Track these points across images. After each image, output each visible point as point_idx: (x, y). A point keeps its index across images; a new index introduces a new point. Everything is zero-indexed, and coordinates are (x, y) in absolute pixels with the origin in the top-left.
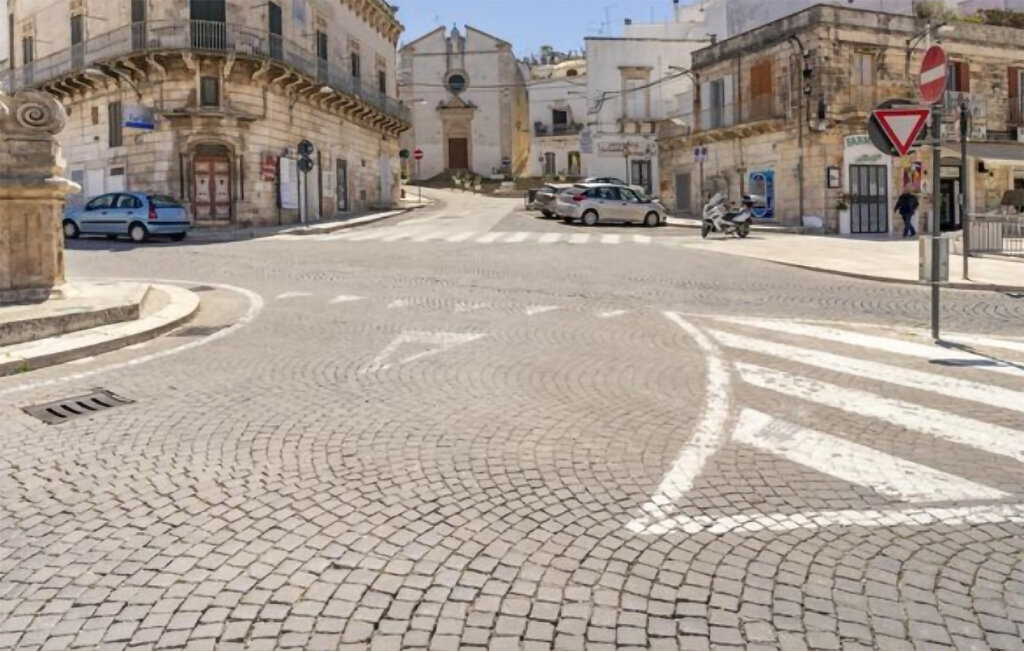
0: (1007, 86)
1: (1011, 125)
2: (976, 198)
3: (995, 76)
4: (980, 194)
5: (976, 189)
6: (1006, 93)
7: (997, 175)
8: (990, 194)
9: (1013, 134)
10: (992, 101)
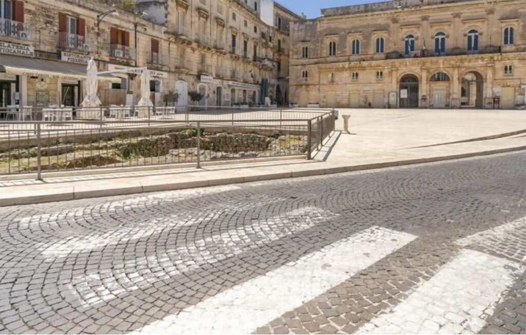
0: (57, 24)
1: (59, 49)
2: (28, 95)
3: (48, 16)
4: (31, 93)
5: (28, 89)
6: (56, 29)
7: (48, 81)
8: (40, 93)
9: (59, 55)
10: (45, 32)
